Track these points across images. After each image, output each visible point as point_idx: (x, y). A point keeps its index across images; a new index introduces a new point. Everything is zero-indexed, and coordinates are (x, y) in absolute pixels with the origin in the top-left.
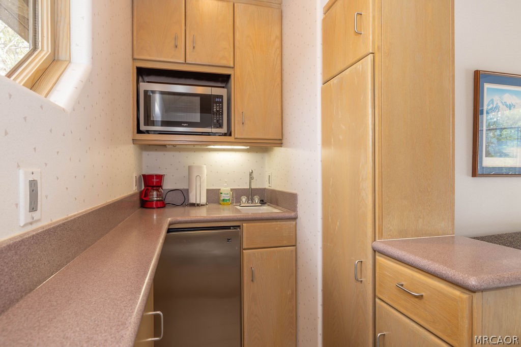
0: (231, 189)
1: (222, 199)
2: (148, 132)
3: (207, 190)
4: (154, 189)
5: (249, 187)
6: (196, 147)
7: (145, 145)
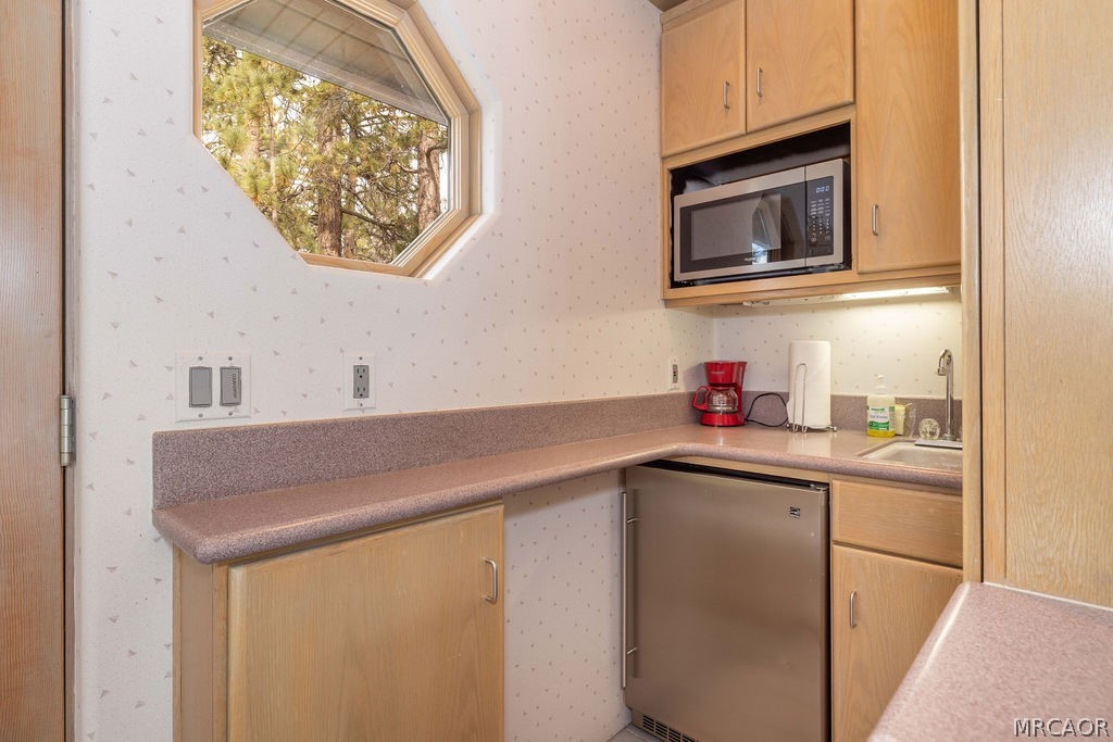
0: (896, 399)
1: (870, 420)
2: (691, 283)
3: (833, 398)
4: (719, 391)
5: (944, 397)
6: (793, 301)
7: (712, 306)
